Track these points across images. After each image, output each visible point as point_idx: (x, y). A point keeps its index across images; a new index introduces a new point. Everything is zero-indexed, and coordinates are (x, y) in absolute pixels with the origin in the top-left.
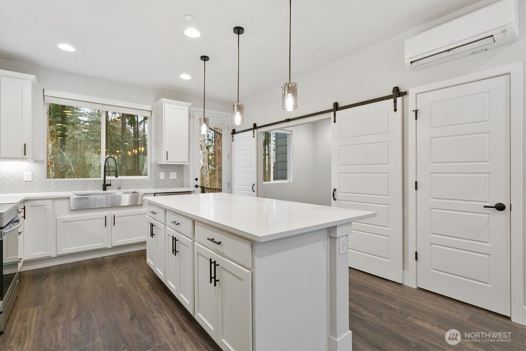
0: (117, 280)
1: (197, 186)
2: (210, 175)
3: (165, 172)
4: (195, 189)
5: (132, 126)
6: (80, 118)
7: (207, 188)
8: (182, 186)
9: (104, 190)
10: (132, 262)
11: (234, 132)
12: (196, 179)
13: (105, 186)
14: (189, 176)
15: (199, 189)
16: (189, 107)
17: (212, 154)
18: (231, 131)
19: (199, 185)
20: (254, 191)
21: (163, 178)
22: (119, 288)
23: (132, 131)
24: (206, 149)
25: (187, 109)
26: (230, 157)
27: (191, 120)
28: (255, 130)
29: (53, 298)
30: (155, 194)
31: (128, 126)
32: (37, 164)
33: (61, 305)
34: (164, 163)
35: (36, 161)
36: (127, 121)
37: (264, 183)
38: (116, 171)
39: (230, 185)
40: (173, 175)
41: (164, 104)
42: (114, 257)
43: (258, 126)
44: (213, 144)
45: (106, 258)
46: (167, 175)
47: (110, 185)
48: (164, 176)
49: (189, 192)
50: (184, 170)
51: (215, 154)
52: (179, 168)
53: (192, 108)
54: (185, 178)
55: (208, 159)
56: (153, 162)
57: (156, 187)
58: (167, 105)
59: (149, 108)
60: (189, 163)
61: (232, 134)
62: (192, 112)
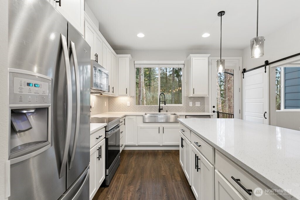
0: (163, 169)
1: (214, 112)
2: (222, 103)
3: (192, 102)
4: (213, 113)
5: (177, 78)
6: (156, 76)
7: (221, 113)
8: (204, 111)
9: (159, 112)
10: (172, 158)
11: (244, 71)
12: (214, 107)
13: (160, 110)
14: (208, 105)
15: (216, 114)
16: (209, 57)
17: (223, 90)
18: (242, 70)
19: (216, 111)
20: (266, 118)
21: (192, 106)
22: (163, 175)
23: (177, 80)
24: (219, 87)
25: (207, 59)
26: (241, 90)
27: (210, 66)
28: (267, 66)
29: (132, 171)
30: (186, 116)
31: (176, 78)
32: (132, 98)
33: (134, 177)
34: (192, 96)
35: (131, 97)
36: (175, 75)
37: (277, 111)
38: (165, 101)
39: (241, 112)
40: (198, 104)
41: (191, 58)
42: (163, 152)
43: (270, 62)
44: (224, 83)
45: (159, 151)
46: (194, 104)
47: (162, 109)
48: (192, 104)
49: (209, 116)
50: (205, 101)
51: (225, 90)
52: (202, 99)
53: (210, 58)
54: (206, 106)
55: (221, 93)
56: (185, 95)
57: (186, 111)
58: (194, 58)
59: (183, 62)
60: (209, 95)
61: (242, 73)
62: (210, 61)
